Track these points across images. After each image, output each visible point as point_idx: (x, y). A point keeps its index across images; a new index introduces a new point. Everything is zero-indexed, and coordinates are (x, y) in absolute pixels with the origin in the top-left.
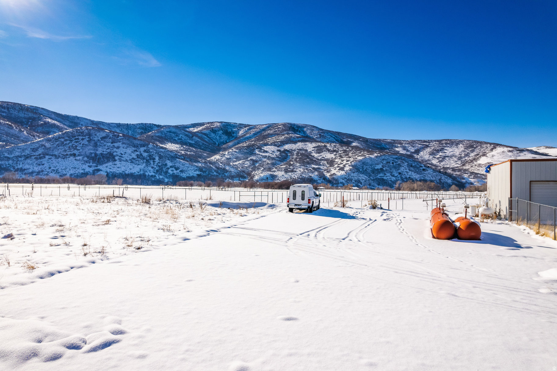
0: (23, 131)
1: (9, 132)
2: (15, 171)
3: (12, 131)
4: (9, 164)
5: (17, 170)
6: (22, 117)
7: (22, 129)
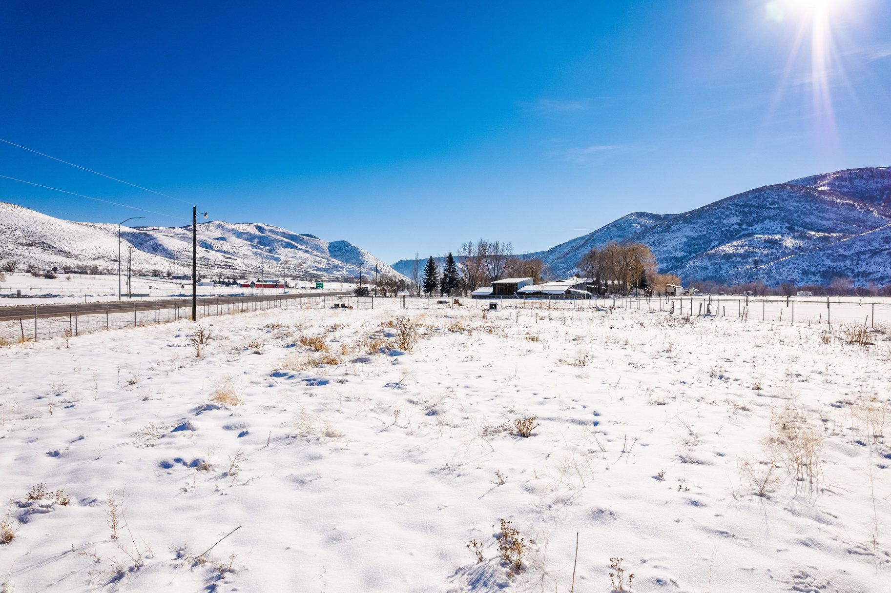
0: (872, 212)
1: (849, 216)
2: (854, 277)
3: (854, 214)
4: (845, 266)
5: (857, 275)
6: (872, 190)
7: (871, 207)
